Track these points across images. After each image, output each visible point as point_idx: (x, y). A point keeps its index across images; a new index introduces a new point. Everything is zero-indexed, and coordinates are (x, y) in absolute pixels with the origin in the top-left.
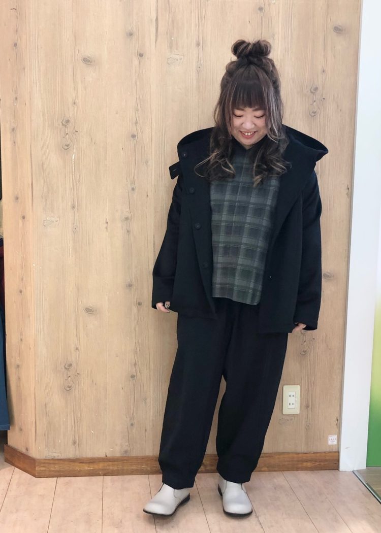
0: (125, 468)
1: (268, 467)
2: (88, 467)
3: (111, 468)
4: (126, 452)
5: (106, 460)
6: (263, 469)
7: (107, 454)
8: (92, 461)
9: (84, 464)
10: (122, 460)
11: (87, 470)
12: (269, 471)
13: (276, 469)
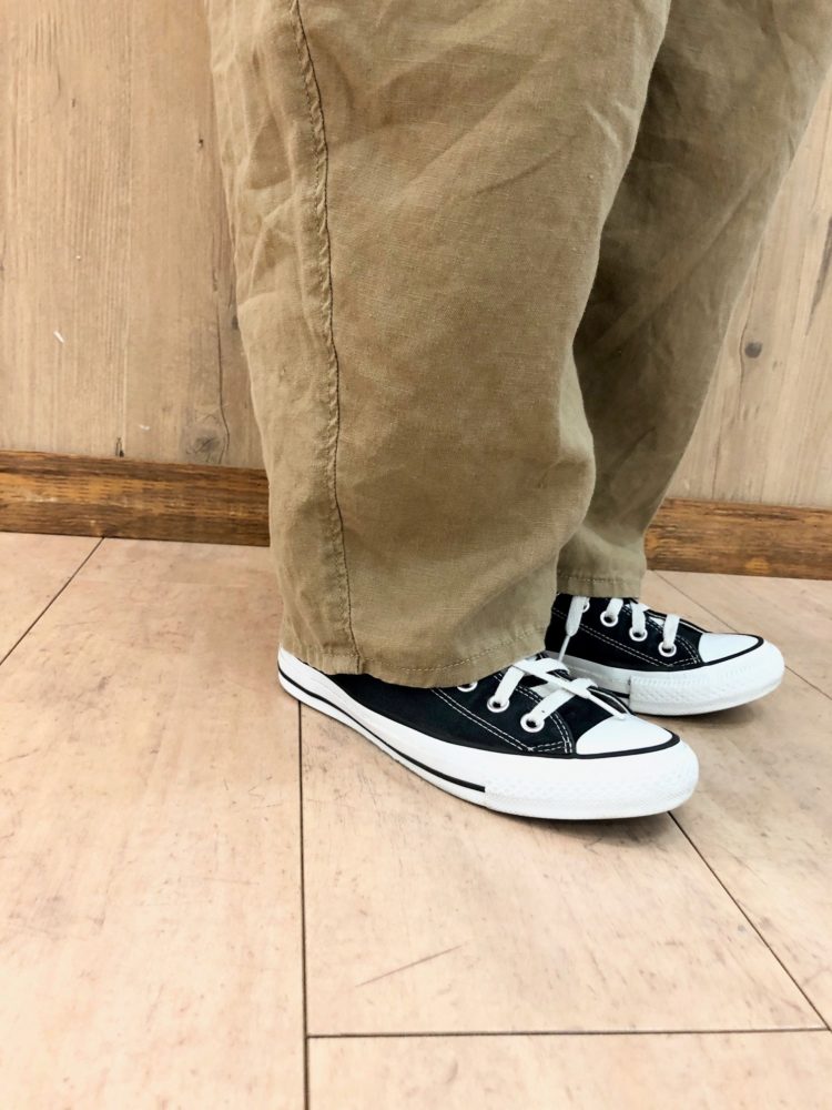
0: (200, 511)
1: (770, 559)
2: (39, 493)
3: (139, 505)
4: (208, 444)
5: (115, 468)
6: (751, 565)
7: (123, 448)
8: (56, 468)
9: (17, 479)
10: (189, 477)
11: (32, 505)
12: (775, 574)
13: (802, 569)
